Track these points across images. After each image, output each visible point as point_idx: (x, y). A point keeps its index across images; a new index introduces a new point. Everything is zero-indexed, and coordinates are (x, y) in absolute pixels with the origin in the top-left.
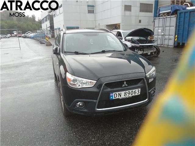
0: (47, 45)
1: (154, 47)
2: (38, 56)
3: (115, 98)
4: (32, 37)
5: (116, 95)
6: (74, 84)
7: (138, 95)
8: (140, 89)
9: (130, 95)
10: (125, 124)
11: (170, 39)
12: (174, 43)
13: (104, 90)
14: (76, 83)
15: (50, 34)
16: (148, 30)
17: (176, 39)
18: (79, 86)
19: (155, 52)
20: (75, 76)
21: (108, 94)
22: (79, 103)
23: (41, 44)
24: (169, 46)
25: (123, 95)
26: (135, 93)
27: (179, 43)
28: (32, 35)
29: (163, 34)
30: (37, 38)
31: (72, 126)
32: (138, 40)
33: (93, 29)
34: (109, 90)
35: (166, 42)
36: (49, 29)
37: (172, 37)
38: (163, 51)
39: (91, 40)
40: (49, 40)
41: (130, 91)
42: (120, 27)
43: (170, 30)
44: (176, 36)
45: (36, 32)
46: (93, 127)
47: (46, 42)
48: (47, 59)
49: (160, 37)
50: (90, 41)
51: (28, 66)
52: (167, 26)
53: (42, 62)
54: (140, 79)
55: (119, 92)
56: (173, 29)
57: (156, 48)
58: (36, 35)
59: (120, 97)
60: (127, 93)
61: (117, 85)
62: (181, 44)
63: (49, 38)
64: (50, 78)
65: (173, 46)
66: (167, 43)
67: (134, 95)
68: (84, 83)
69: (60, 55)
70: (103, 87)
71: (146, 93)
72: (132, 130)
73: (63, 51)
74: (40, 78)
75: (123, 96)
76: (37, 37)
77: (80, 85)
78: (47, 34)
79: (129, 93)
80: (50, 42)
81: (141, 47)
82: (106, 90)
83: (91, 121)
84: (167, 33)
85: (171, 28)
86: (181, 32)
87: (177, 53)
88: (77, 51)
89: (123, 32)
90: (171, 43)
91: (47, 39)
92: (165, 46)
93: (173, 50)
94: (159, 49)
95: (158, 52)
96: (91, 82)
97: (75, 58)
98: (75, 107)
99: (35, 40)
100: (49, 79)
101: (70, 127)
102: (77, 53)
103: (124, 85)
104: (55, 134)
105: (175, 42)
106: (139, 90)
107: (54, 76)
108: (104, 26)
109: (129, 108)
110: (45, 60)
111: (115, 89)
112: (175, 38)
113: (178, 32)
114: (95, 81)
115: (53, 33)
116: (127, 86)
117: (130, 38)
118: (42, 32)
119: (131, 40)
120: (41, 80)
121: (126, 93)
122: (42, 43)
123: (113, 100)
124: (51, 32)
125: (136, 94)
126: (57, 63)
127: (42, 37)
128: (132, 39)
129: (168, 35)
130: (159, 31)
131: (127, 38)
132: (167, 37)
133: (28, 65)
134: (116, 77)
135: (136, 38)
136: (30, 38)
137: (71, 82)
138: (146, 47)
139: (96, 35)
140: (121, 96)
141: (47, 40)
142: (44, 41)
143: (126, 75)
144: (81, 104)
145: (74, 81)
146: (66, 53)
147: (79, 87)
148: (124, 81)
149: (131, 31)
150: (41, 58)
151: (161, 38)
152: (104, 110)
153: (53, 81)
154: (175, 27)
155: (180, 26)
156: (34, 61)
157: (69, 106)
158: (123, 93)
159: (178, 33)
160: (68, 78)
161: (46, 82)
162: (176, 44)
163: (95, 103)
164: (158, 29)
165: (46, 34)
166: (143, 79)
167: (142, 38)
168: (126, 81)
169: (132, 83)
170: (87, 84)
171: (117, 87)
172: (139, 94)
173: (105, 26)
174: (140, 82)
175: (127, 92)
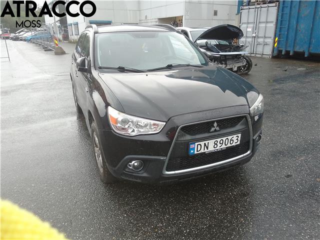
0: (57, 54)
1: (243, 57)
2: (43, 73)
3: (197, 151)
4: (29, 38)
5: (199, 146)
6: (123, 129)
7: (236, 145)
8: (240, 135)
9: (224, 146)
10: (210, 195)
11: (265, 44)
12: (273, 51)
13: (179, 139)
14: (126, 126)
15: (60, 33)
16: (235, 29)
17: (276, 45)
18: (133, 131)
19: (244, 67)
20: (125, 113)
21: (187, 145)
22: (133, 162)
23: (45, 51)
24: (264, 56)
25: (212, 146)
26: (232, 142)
27: (280, 51)
28: (28, 34)
29: (254, 35)
30: (37, 41)
31: (118, 201)
32: (216, 45)
33: (136, 24)
34: (188, 137)
35: (259, 50)
36: (58, 24)
37: (270, 41)
38: (256, 65)
39: (144, 45)
40: (60, 45)
41: (224, 139)
42: (182, 22)
43: (267, 28)
44: (277, 39)
45: (36, 30)
46: (156, 202)
47: (54, 48)
48: (60, 78)
49: (250, 40)
50: (143, 47)
51: (26, 91)
52: (261, 21)
53: (52, 83)
54: (240, 117)
55: (205, 142)
56: (272, 27)
57: (246, 59)
58: (36, 35)
59: (206, 150)
60: (219, 142)
61: (202, 129)
62: (283, 53)
63: (60, 41)
64: (69, 113)
65: (270, 56)
66: (262, 51)
67: (229, 145)
68: (142, 127)
69: (91, 73)
70: (178, 133)
71: (249, 142)
72: (224, 204)
73: (97, 66)
74: (51, 113)
75: (211, 148)
76: (38, 39)
77: (136, 129)
78: (54, 33)
79: (221, 142)
80: (61, 48)
81: (222, 58)
82: (182, 139)
83: (151, 191)
84: (261, 34)
85: (268, 25)
86: (284, 32)
87: (279, 68)
88: (124, 67)
89: (190, 32)
90: (268, 51)
91: (56, 42)
92: (257, 55)
93: (272, 63)
94: (251, 61)
95: (249, 65)
96: (154, 124)
97: (119, 79)
98: (127, 170)
99: (34, 45)
100: (67, 114)
101: (115, 203)
102: (122, 70)
103: (213, 129)
104: (91, 217)
105: (275, 50)
106: (238, 136)
107: (75, 109)
108: (154, 20)
109: (220, 168)
110: (55, 80)
111: (198, 136)
112: (274, 43)
113: (280, 31)
114: (162, 123)
115: (66, 31)
116: (218, 131)
117: (204, 41)
118: (45, 30)
119: (205, 46)
120: (53, 117)
121: (216, 142)
122: (46, 49)
123: (195, 156)
124: (62, 30)
125: (234, 144)
126: (87, 89)
127: (47, 38)
128: (206, 44)
129: (262, 37)
130: (248, 30)
131: (198, 42)
132: (261, 40)
133: (26, 89)
134: (200, 115)
135: (213, 42)
136: (25, 40)
137: (119, 125)
138: (230, 57)
139: (153, 36)
140: (207, 148)
141: (57, 45)
142: (51, 46)
143: (217, 110)
144: (136, 164)
145: (125, 122)
146: (101, 69)
147: (133, 133)
148: (213, 122)
149: (206, 30)
150: (47, 76)
151: (251, 43)
152: (177, 174)
153: (75, 118)
154: (274, 23)
155: (284, 22)
156: (37, 83)
157: (115, 167)
158: (211, 143)
159: (280, 35)
160: (111, 117)
161: (62, 120)
162: (276, 53)
163: (163, 161)
164: (247, 27)
165: (52, 33)
166: (245, 117)
167: (223, 42)
168: (217, 121)
169: (227, 124)
170: (148, 127)
171: (201, 133)
172: (239, 143)
173: (157, 20)
174: (239, 122)
175: (219, 140)
